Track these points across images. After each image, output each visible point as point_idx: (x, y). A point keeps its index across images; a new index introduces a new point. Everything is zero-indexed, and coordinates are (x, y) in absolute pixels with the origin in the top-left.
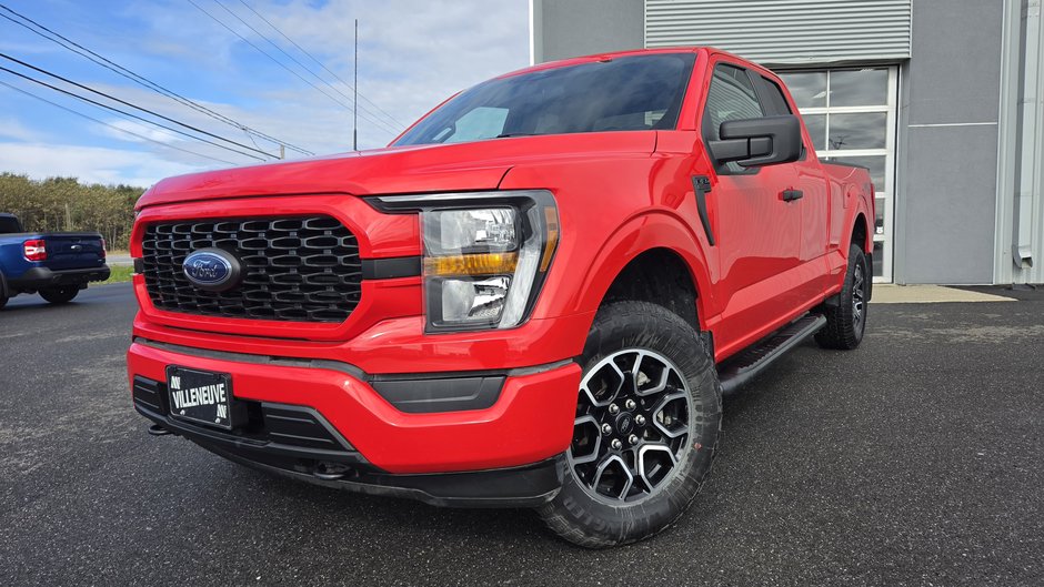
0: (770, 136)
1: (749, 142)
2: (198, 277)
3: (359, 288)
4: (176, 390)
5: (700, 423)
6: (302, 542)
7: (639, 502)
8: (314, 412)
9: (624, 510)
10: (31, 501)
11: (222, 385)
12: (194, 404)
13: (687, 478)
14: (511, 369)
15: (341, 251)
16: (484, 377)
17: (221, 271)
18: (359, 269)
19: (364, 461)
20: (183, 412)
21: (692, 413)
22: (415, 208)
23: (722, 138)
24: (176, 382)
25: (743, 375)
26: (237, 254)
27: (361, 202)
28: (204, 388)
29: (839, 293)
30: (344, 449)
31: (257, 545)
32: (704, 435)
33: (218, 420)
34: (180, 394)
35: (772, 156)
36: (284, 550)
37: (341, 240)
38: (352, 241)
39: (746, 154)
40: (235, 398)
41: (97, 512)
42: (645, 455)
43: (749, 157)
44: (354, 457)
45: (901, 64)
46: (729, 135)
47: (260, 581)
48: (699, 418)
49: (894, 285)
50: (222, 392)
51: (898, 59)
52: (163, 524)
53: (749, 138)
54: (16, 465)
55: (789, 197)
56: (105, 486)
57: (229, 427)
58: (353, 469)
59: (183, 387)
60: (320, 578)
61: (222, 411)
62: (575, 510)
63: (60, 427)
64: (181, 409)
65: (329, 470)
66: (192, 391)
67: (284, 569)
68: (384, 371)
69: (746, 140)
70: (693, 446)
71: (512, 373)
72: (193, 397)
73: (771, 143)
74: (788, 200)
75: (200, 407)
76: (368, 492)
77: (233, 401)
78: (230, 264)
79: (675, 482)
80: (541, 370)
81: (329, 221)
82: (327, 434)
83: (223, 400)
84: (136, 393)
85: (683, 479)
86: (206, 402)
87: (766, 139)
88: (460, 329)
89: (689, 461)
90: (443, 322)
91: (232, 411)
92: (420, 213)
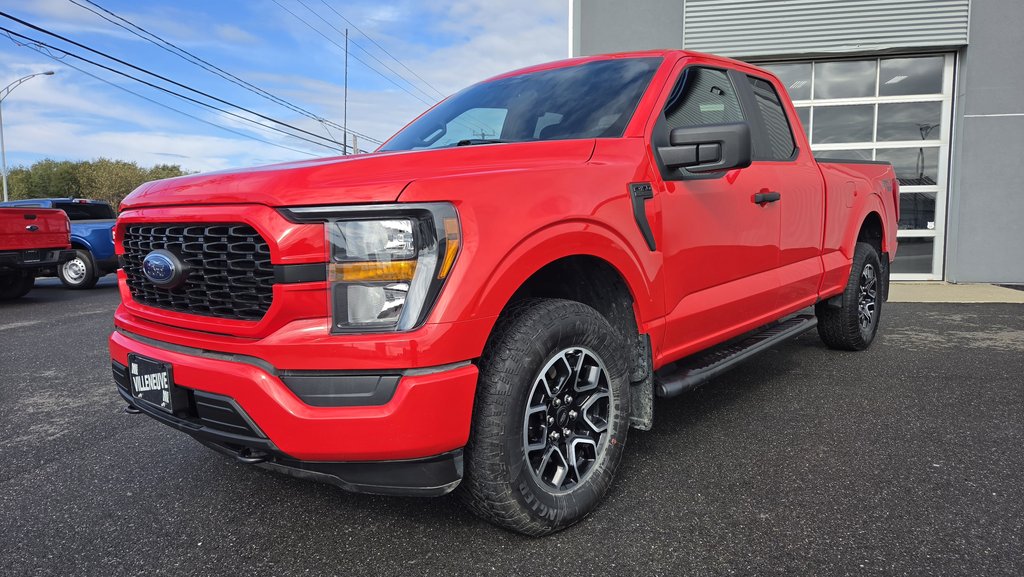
0: (719, 142)
1: (697, 149)
2: (152, 276)
3: (271, 291)
4: (135, 376)
5: (617, 421)
6: (251, 514)
7: (570, 492)
8: (233, 402)
9: (560, 498)
10: (45, 463)
11: (165, 374)
12: (147, 389)
13: (605, 471)
14: (406, 369)
15: (257, 256)
16: (381, 376)
17: (167, 270)
18: (271, 274)
19: (275, 448)
20: (140, 395)
21: (613, 412)
22: (322, 218)
23: (673, 145)
24: (135, 368)
25: (695, 377)
26: (180, 256)
27: (275, 213)
28: (153, 375)
29: (841, 294)
30: (257, 437)
31: (212, 514)
32: (620, 432)
33: (163, 404)
34: (138, 378)
35: (721, 163)
36: (232, 520)
37: (258, 246)
38: (266, 248)
39: (694, 160)
40: (176, 385)
41: (93, 476)
42: (576, 446)
43: (698, 163)
44: (266, 444)
45: (958, 51)
46: (678, 141)
47: (200, 547)
48: (616, 417)
49: (945, 283)
50: (166, 380)
51: (956, 46)
52: (143, 490)
53: (698, 144)
54: (46, 431)
55: (765, 199)
56: (110, 453)
57: (171, 411)
58: (269, 455)
59: (141, 373)
60: (251, 548)
61: (166, 396)
62: (527, 495)
63: (95, 399)
64: (139, 392)
65: (253, 454)
66: (146, 377)
67: (224, 537)
68: (294, 368)
69: (695, 147)
70: (610, 441)
71: (407, 373)
72: (147, 382)
73: (719, 151)
74: (762, 203)
75: (152, 391)
76: (294, 474)
77: (174, 388)
78: (175, 265)
79: (596, 474)
80: (435, 371)
81: (248, 229)
82: (244, 423)
83: (166, 386)
84: (116, 376)
85: (602, 472)
86: (155, 388)
87: (715, 145)
88: (368, 331)
89: (606, 455)
90: (348, 324)
91: (172, 397)
92: (326, 224)
